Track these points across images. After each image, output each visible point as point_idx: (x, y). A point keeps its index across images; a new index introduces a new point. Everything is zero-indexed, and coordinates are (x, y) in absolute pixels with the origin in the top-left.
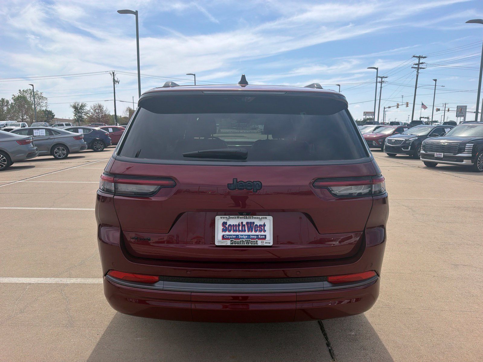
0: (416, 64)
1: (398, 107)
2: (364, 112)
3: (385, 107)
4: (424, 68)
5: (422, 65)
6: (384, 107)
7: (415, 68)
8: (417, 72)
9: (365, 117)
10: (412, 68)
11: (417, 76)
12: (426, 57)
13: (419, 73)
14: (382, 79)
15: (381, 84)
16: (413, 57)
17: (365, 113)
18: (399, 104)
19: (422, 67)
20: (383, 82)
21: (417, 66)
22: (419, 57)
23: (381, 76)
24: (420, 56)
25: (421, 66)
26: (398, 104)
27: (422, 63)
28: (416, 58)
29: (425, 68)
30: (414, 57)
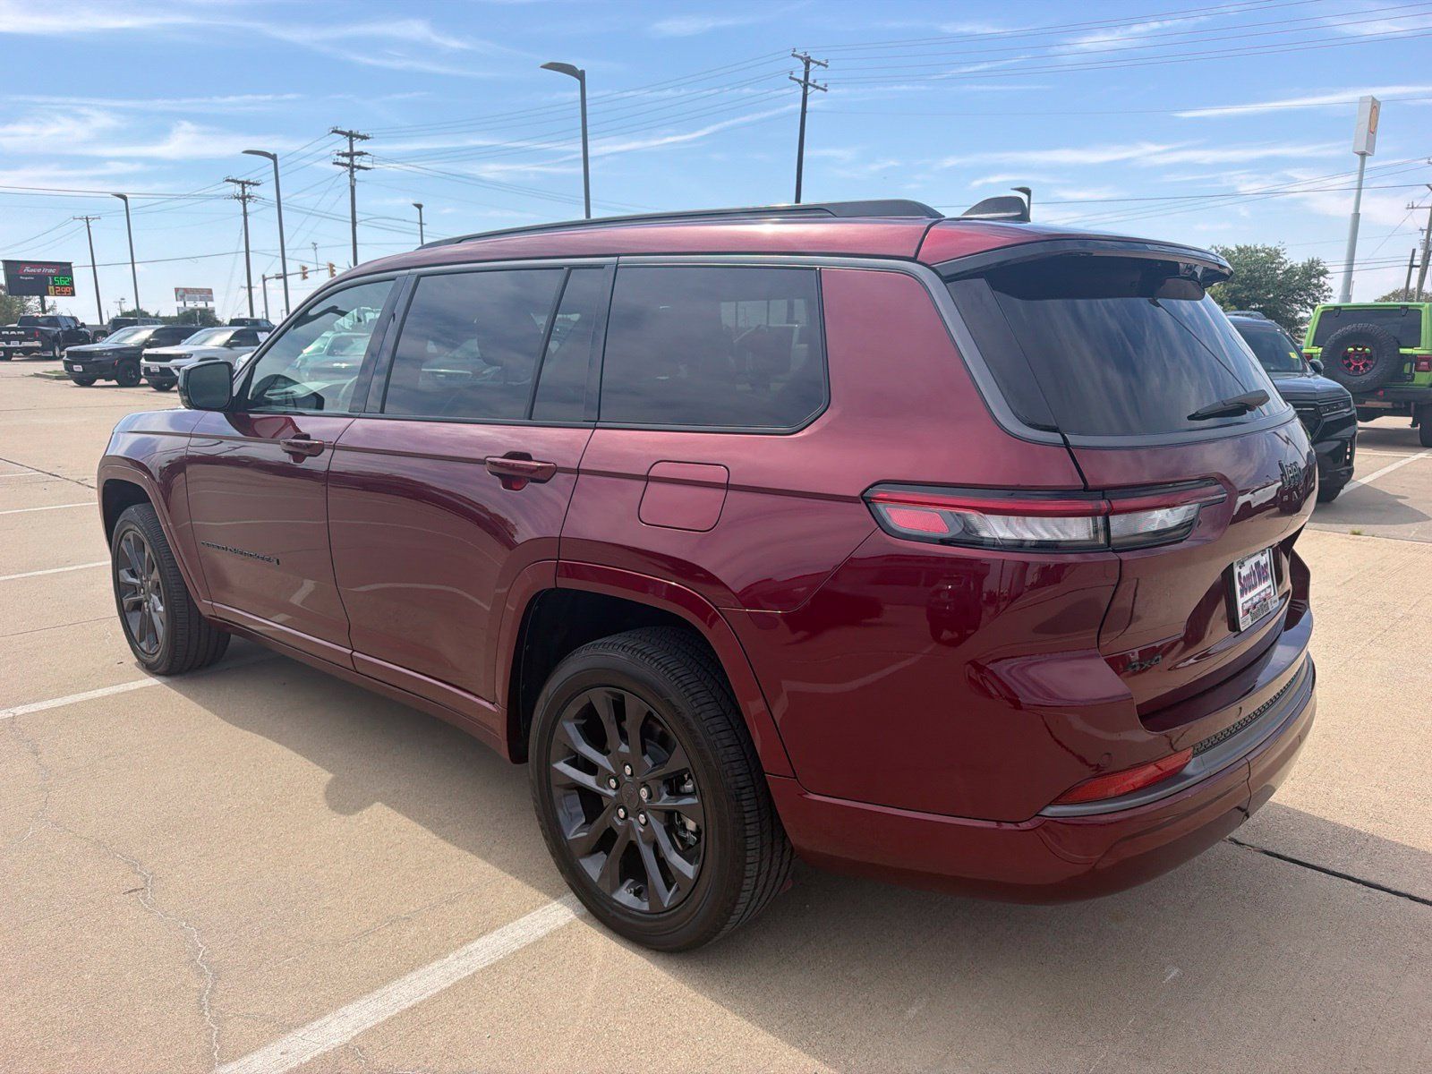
0: (344, 155)
1: (305, 277)
2: (177, 290)
3: (267, 276)
4: (366, 169)
5: (360, 158)
6: (263, 276)
7: (343, 164)
8: (351, 176)
9: (181, 304)
10: (334, 163)
11: (353, 189)
12: (368, 138)
13: (355, 180)
14: (243, 188)
15: (244, 205)
16: (333, 132)
17: (181, 292)
18: (306, 268)
19: (362, 164)
20: (249, 197)
21: (346, 160)
22: (351, 136)
23: (239, 179)
24: (351, 132)
25: (357, 161)
26: (304, 268)
27: (360, 154)
28: (342, 136)
29: (369, 169)
30: (335, 131)
